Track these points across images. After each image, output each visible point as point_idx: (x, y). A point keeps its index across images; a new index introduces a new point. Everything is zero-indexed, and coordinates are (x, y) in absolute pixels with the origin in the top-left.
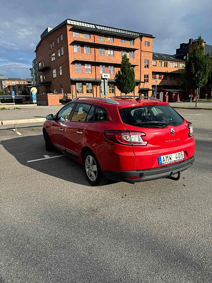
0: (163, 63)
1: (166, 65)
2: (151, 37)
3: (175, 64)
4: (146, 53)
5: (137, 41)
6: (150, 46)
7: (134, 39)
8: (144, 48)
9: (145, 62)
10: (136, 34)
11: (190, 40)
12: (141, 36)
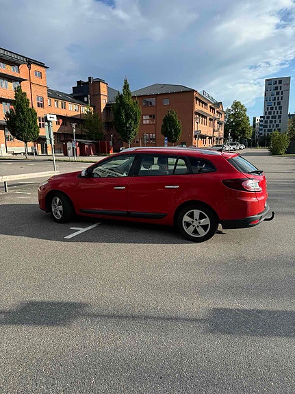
0: (60, 103)
1: (64, 107)
2: (42, 65)
3: (75, 107)
4: (39, 87)
5: (24, 67)
6: (43, 79)
7: (18, 65)
8: (35, 79)
9: (38, 100)
10: (22, 58)
11: (90, 78)
12: (29, 62)
